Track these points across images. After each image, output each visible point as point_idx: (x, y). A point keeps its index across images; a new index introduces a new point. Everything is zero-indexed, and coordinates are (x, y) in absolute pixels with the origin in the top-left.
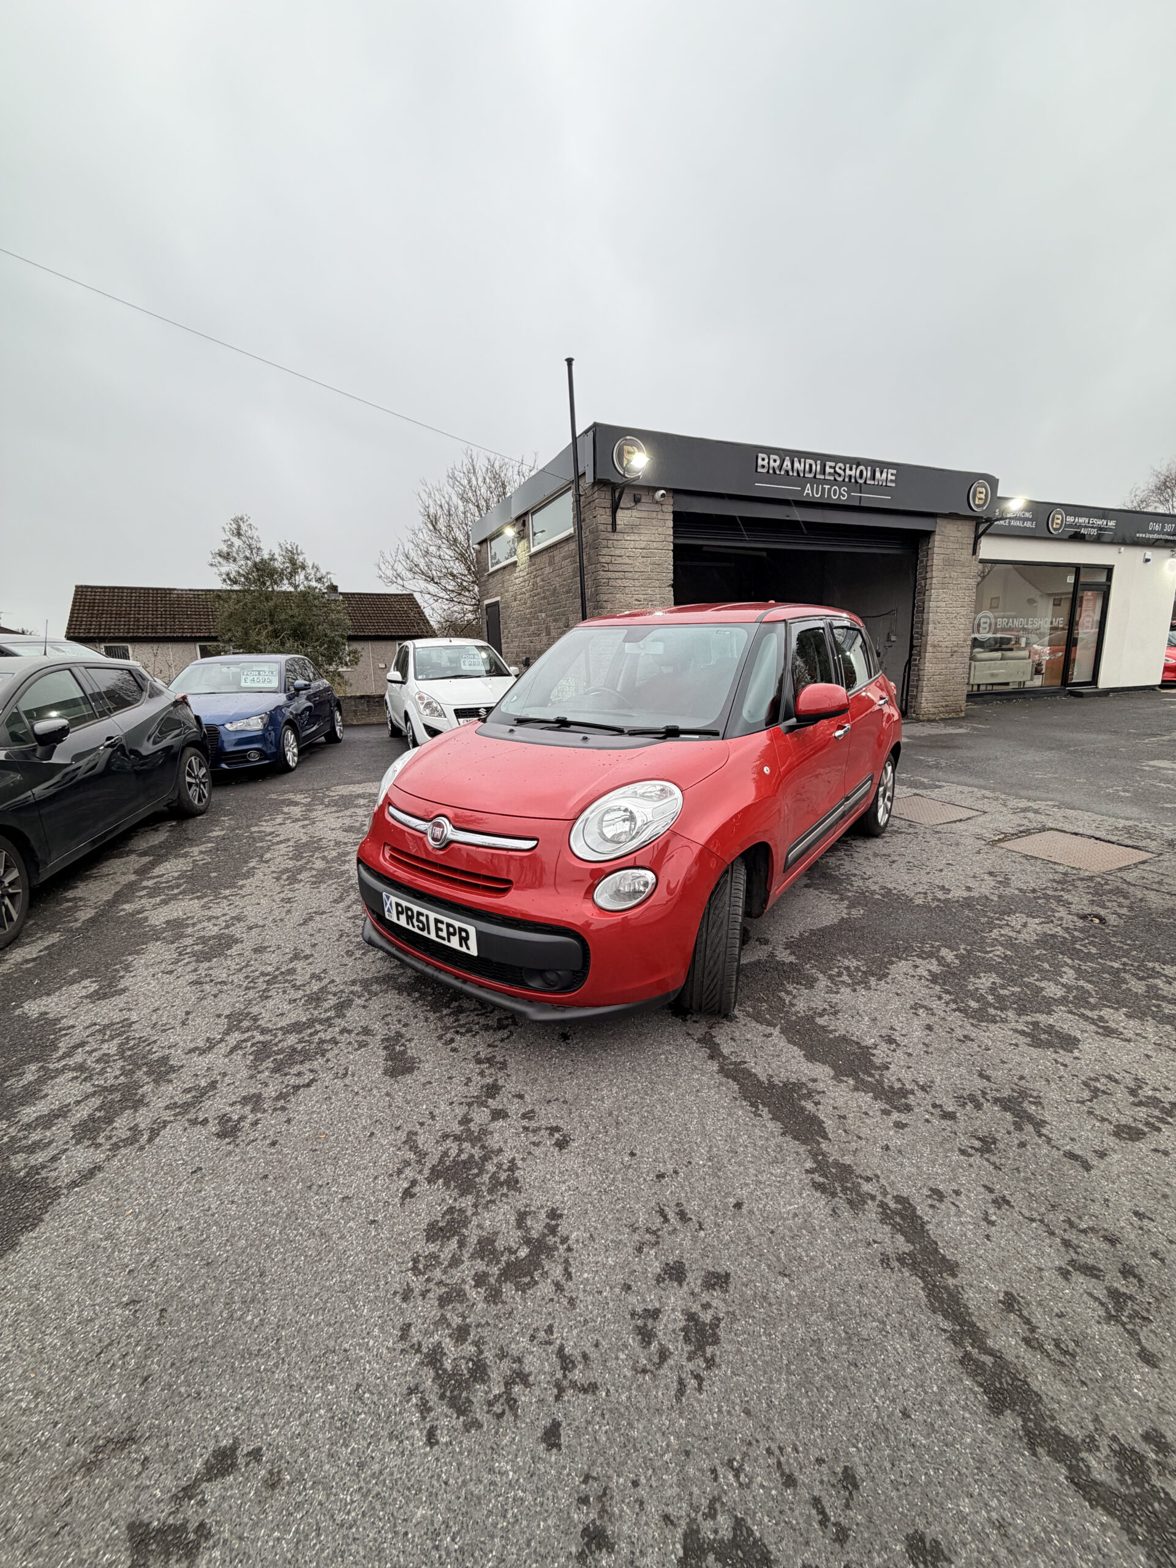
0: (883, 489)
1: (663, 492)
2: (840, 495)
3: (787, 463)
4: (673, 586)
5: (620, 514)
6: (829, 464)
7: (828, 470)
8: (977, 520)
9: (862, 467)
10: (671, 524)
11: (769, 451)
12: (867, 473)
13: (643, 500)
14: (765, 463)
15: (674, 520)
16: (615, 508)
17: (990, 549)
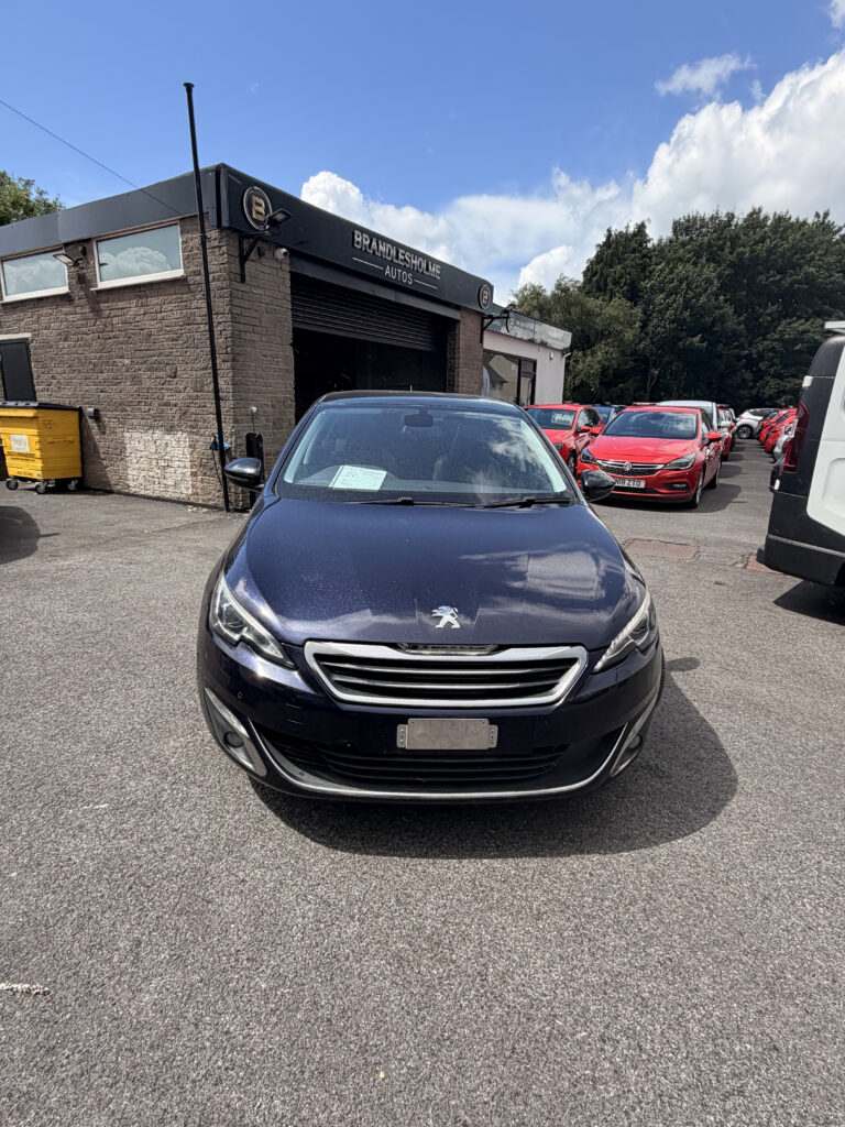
0: (432, 280)
1: (284, 250)
2: (407, 279)
3: (374, 243)
4: (291, 345)
5: (247, 265)
6: (401, 251)
7: (401, 257)
8: (482, 317)
9: (420, 259)
10: (288, 283)
11: (363, 230)
12: (424, 265)
13: (268, 254)
14: (360, 239)
15: (291, 280)
16: (243, 259)
17: (490, 343)
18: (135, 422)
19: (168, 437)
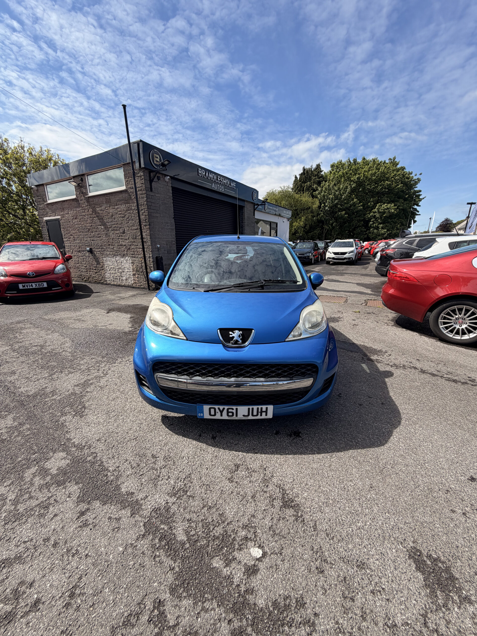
0: (232, 189)
1: (169, 177)
2: (222, 189)
3: (207, 174)
5: (153, 184)
6: (219, 177)
7: (219, 179)
8: (254, 204)
9: (227, 180)
11: (202, 168)
12: (229, 183)
13: (162, 179)
14: (201, 172)
15: (172, 190)
16: (151, 181)
17: (258, 215)
18: (108, 253)
19: (122, 259)
